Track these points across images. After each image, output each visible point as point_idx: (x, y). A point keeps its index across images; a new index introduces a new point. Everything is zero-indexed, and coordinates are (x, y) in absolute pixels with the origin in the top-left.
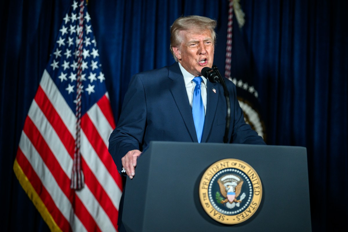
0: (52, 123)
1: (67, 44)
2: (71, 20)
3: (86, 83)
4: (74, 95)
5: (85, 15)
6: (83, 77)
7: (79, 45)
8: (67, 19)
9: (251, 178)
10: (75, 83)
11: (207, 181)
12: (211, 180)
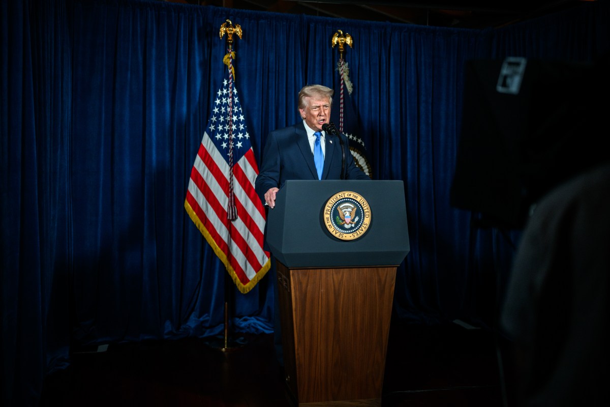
0: (212, 172)
1: (221, 112)
2: (223, 93)
3: (236, 140)
4: (227, 149)
5: (233, 89)
6: (233, 136)
7: (229, 112)
8: (219, 93)
9: (362, 205)
10: (228, 141)
11: (329, 208)
12: (332, 208)
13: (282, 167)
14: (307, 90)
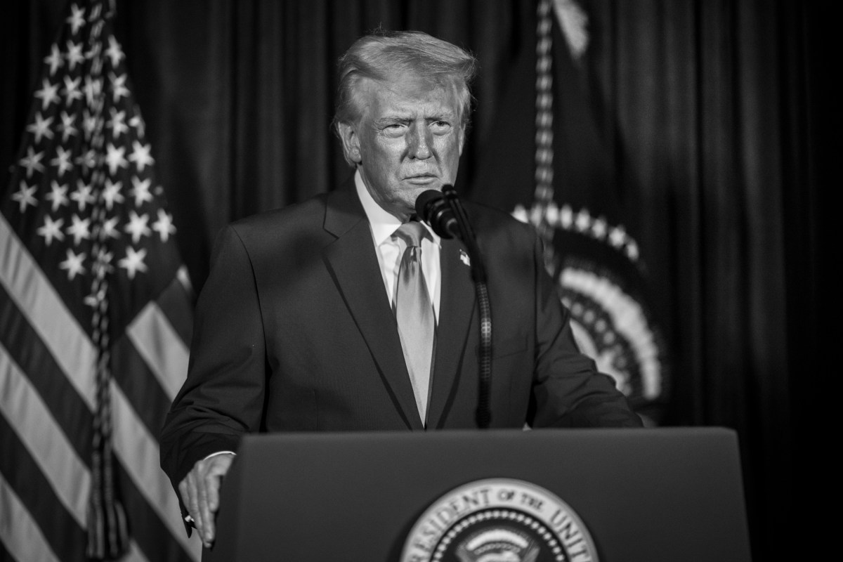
0: (25, 367)
1: (58, 134)
2: (66, 62)
3: (120, 245)
4: (85, 281)
5: (106, 46)
6: (109, 227)
7: (93, 134)
8: (54, 60)
9: (562, 536)
10: (86, 247)
11: (421, 553)
12: (436, 550)
13: (271, 367)
14: (371, 50)
